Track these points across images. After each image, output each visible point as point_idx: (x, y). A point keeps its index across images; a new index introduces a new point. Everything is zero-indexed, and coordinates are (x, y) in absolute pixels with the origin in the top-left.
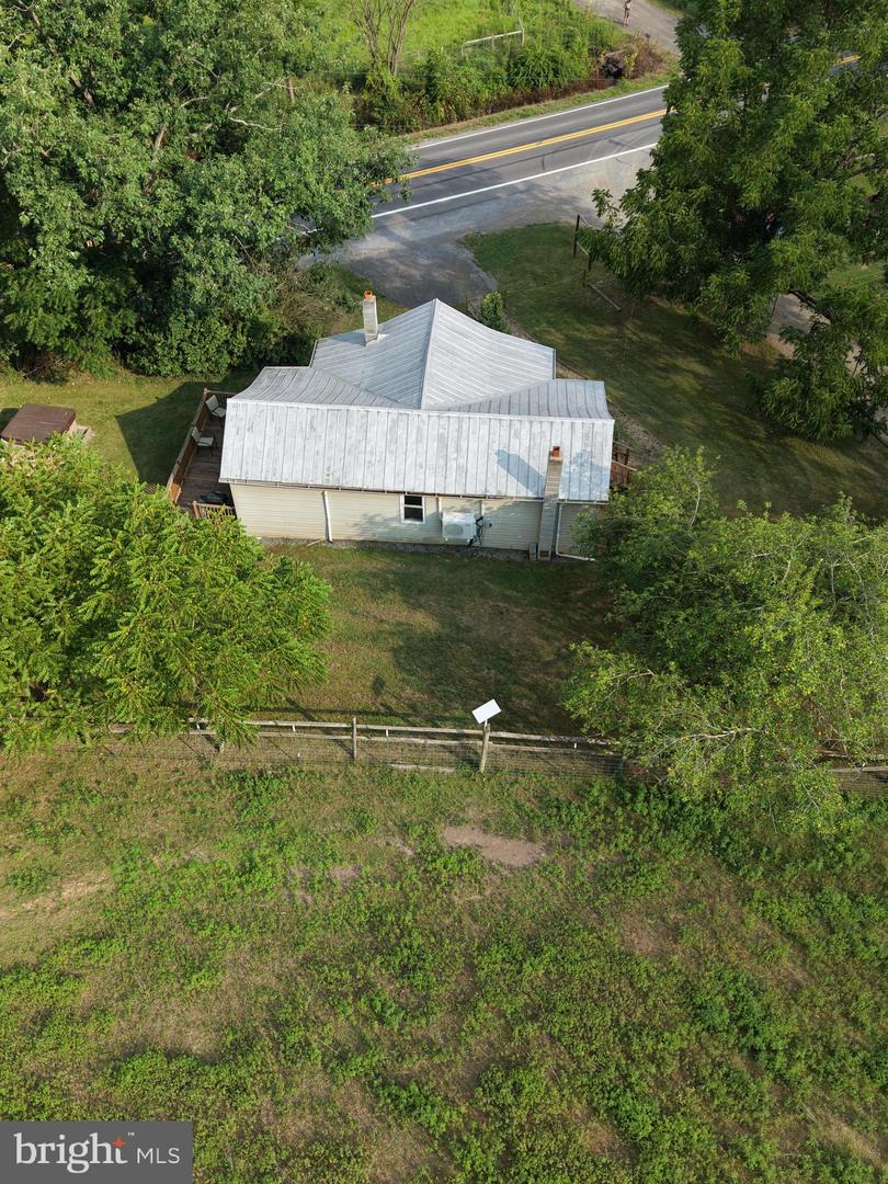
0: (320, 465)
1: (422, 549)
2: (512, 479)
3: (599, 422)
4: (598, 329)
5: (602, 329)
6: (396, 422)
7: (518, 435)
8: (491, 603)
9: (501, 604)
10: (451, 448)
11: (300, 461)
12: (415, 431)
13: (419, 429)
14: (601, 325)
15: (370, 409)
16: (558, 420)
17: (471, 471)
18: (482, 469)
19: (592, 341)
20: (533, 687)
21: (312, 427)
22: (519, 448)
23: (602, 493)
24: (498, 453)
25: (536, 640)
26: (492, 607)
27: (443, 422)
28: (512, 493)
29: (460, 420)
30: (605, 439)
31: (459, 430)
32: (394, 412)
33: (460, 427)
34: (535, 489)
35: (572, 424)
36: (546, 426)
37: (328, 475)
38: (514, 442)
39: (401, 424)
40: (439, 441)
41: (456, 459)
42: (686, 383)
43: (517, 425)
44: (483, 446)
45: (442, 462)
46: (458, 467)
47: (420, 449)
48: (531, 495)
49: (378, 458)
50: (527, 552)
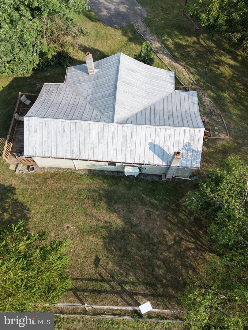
0: (69, 148)
1: (116, 174)
2: (156, 156)
3: (197, 130)
4: (188, 38)
5: (191, 39)
6: (103, 129)
7: (159, 135)
8: (146, 209)
9: (150, 209)
10: (128, 141)
11: (60, 147)
12: (111, 133)
13: (113, 132)
14: (190, 36)
15: (90, 122)
16: (178, 129)
17: (137, 152)
18: (142, 151)
19: (186, 45)
20: (164, 261)
21: (64, 130)
22: (159, 142)
23: (197, 164)
24: (150, 144)
25: (165, 232)
26: (146, 211)
27: (125, 129)
28: (156, 163)
29: (132, 128)
30: (200, 138)
31: (132, 133)
32: (102, 124)
33: (132, 131)
34: (166, 161)
35: (185, 130)
36: (172, 131)
37: (73, 154)
38: (158, 139)
39: (105, 130)
40: (122, 138)
41: (130, 147)
42: (226, 71)
43: (159, 130)
44: (143, 140)
45: (124, 148)
46: (131, 151)
47: (114, 142)
48: (164, 164)
49: (95, 146)
50: (160, 176)
